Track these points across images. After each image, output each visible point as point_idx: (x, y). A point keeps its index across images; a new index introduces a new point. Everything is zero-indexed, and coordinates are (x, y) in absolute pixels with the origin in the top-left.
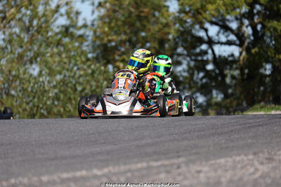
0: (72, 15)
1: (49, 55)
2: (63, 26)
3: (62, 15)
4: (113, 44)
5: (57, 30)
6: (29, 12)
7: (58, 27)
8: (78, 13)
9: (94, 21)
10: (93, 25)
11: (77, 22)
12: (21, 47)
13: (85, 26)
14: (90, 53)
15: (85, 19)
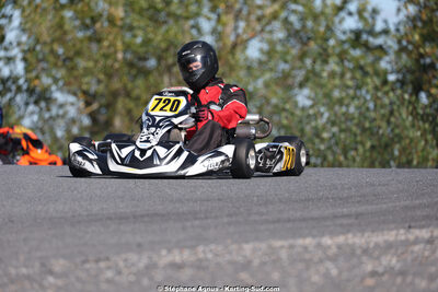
0: (366, 15)
1: (325, 74)
2: (352, 31)
3: (350, 14)
4: (428, 61)
5: (343, 38)
6: (300, 8)
7: (344, 33)
8: (375, 12)
9: (399, 23)
10: (398, 30)
11: (374, 25)
12: (286, 62)
13: (386, 32)
14: (392, 73)
15: (386, 22)
